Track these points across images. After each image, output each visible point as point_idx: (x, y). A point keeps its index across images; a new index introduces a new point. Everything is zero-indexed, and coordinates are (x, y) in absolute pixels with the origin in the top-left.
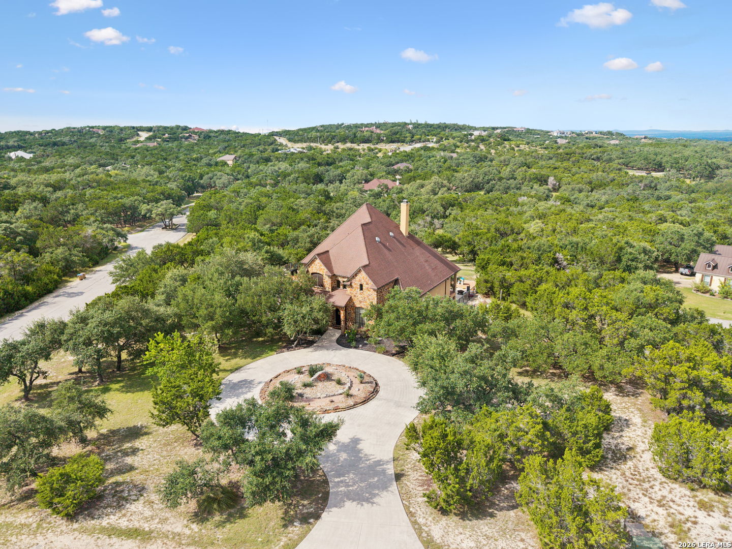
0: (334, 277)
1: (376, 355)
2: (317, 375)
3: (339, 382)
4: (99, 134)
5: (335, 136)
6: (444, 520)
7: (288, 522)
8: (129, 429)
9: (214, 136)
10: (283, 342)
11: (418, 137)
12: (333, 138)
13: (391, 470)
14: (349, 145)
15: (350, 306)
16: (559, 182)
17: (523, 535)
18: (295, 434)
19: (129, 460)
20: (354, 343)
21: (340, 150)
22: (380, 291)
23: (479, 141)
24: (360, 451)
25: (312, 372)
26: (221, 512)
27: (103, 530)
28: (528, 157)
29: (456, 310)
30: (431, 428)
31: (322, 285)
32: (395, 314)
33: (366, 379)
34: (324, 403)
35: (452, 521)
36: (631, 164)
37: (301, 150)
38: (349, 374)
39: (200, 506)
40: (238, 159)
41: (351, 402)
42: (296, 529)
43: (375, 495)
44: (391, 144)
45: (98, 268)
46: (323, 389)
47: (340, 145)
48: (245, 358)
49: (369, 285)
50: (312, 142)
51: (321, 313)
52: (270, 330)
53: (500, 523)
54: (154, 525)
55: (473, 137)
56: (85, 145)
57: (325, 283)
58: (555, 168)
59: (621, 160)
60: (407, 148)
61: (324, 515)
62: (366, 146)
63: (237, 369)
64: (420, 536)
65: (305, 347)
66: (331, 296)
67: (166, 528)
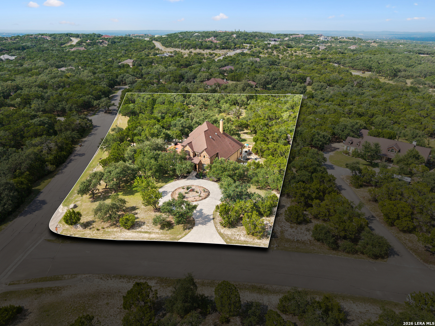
0: (194, 152)
1: (210, 182)
2: (189, 190)
3: (197, 192)
4: (48, 40)
5: (190, 44)
6: (224, 229)
7: (185, 229)
8: (132, 207)
9: (117, 42)
10: (175, 176)
11: (238, 45)
12: (189, 45)
13: (212, 217)
14: (198, 51)
15: (200, 164)
16: (312, 80)
17: (243, 231)
18: (186, 208)
19: (136, 216)
20: (202, 177)
21: (193, 54)
22: (211, 158)
23: (273, 48)
24: (202, 212)
25: (188, 188)
26: (167, 227)
27: (138, 232)
28: (299, 61)
29: (237, 166)
30: (222, 206)
31: (189, 155)
32: (216, 169)
33: (206, 191)
34: (192, 199)
35: (226, 229)
36: (355, 67)
37: (170, 54)
38: (200, 189)
39: (161, 226)
40: (135, 62)
41: (201, 198)
42: (187, 231)
43: (206, 223)
44: (223, 50)
45: (84, 139)
46: (191, 194)
47: (192, 50)
48: (163, 183)
49: (207, 156)
50: (177, 48)
51: (190, 167)
52: (171, 172)
53: (238, 229)
54: (151, 230)
55: (270, 45)
56: (42, 49)
57: (191, 155)
58: (313, 70)
59: (350, 64)
60: (231, 53)
61: (194, 228)
62: (208, 51)
63: (161, 187)
64: (218, 232)
65: (184, 179)
66: (192, 159)
67: (154, 231)
